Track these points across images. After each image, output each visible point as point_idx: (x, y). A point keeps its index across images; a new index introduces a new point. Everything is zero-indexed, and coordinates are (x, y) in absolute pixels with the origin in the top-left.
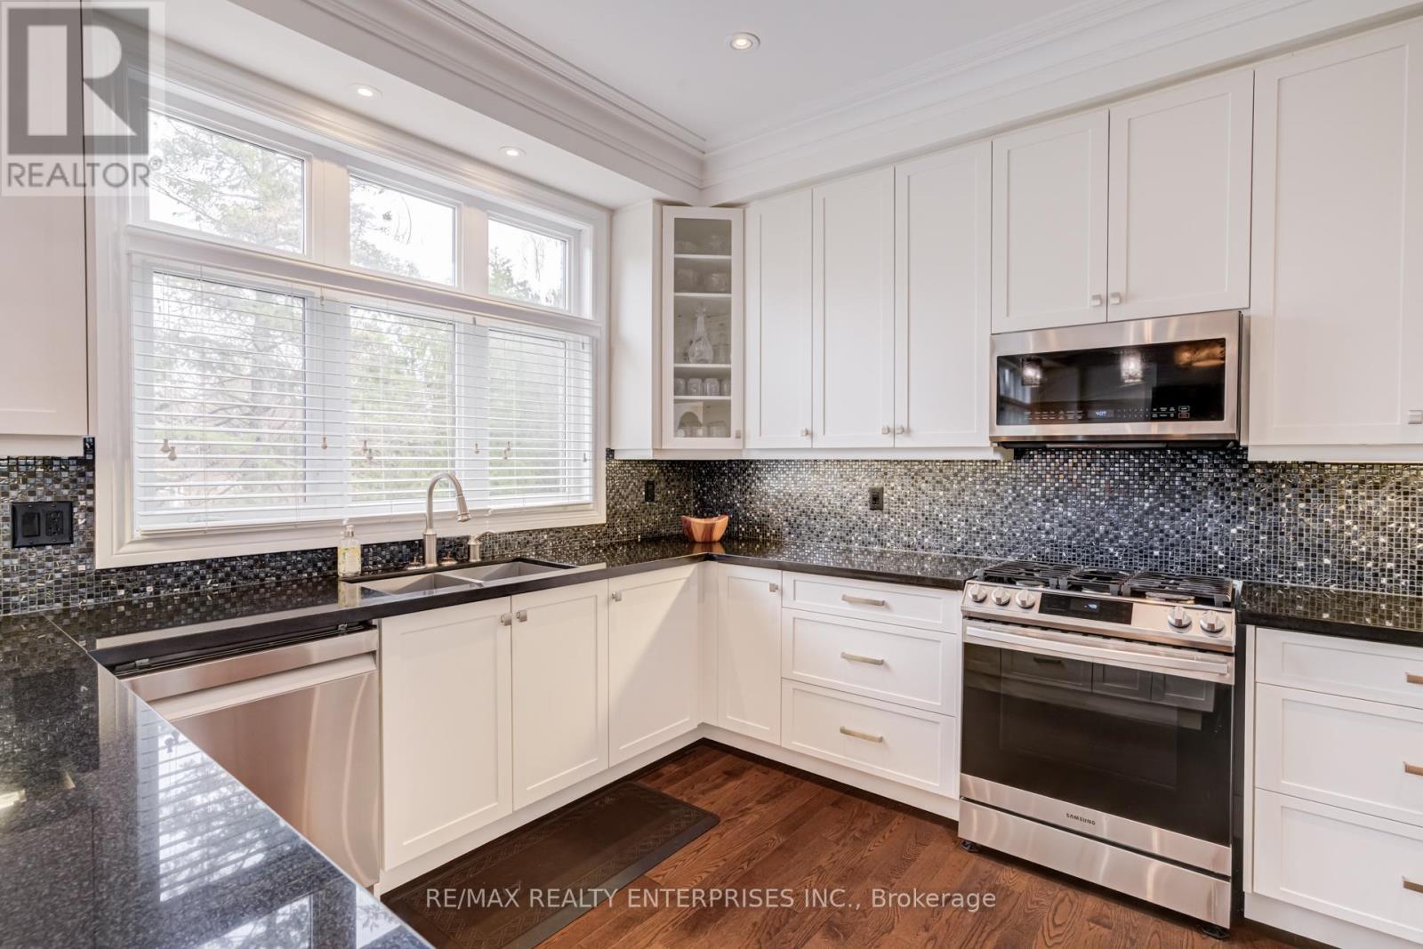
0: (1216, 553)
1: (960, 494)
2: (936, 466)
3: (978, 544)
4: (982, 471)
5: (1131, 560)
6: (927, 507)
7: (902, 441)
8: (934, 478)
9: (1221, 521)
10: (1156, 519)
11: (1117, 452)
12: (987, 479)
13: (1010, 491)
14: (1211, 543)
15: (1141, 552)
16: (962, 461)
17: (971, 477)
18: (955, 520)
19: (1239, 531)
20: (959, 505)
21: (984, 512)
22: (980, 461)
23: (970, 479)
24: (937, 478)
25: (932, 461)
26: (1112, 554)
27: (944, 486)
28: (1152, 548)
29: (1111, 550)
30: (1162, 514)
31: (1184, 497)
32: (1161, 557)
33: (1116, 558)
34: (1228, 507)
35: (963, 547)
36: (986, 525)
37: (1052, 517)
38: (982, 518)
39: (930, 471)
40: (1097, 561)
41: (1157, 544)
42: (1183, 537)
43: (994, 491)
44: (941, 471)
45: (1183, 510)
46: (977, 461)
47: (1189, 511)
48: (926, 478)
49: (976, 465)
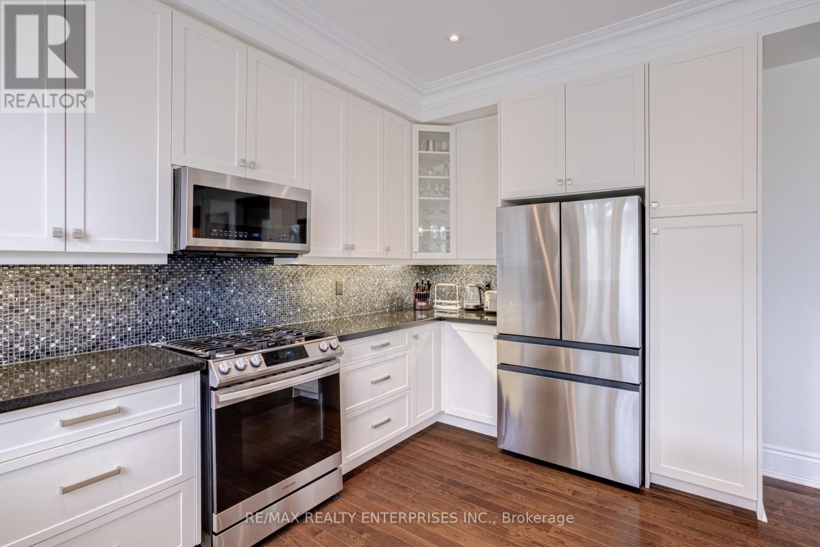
0: (263, 314)
1: (93, 295)
2: (65, 271)
3: (113, 337)
4: (117, 274)
5: (224, 326)
6: (53, 312)
7: (74, 246)
8: (62, 283)
9: (264, 297)
10: (237, 299)
11: (232, 259)
12: (121, 281)
13: (143, 289)
14: (261, 309)
15: (230, 320)
16: (96, 266)
17: (106, 279)
18: (88, 320)
19: (271, 301)
20: (93, 306)
21: (120, 309)
22: (115, 266)
23: (105, 282)
24: (68, 283)
25: (60, 266)
26: (214, 325)
27: (76, 289)
28: (235, 317)
29: (214, 322)
30: (239, 296)
31: (249, 285)
32: (239, 322)
33: (217, 327)
34: (267, 289)
35: (98, 343)
36: (121, 319)
37: (176, 306)
38: (118, 314)
39: (57, 276)
40: (206, 331)
41: (237, 314)
42: (249, 308)
43: (129, 290)
44: (71, 275)
45: (249, 293)
46: (112, 266)
47: (251, 292)
48: (52, 283)
49: (111, 269)
